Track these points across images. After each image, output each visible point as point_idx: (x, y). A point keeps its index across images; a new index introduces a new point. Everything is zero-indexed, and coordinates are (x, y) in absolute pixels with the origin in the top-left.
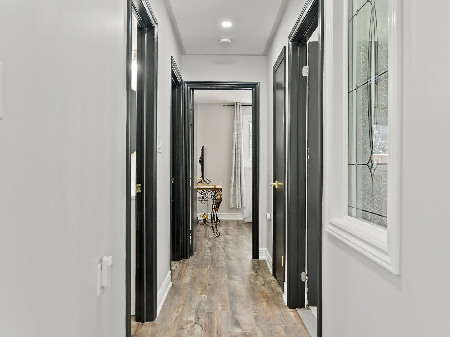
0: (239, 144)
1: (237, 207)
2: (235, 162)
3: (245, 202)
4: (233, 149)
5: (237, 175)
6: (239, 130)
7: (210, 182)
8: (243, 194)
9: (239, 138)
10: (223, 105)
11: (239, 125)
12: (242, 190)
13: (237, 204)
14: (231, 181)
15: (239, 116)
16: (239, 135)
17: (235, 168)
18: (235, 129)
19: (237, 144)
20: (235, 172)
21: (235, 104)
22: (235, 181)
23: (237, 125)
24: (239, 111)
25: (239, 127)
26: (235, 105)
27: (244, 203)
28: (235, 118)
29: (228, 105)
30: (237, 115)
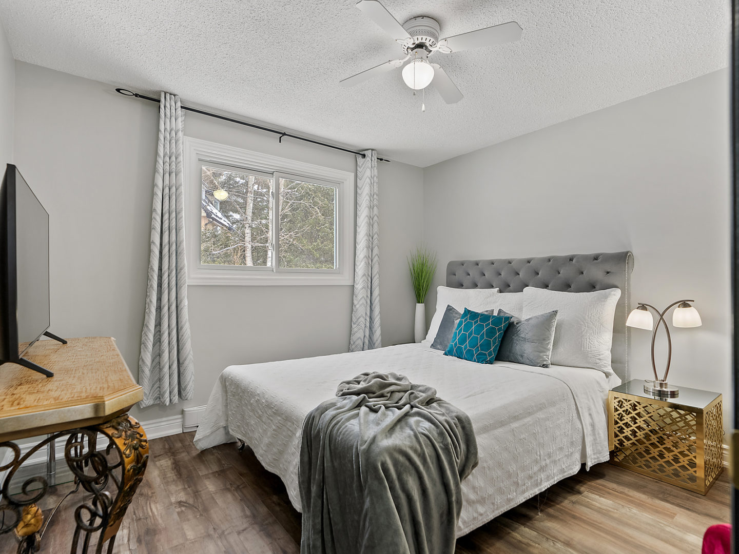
0: (174, 215)
1: (168, 404)
2: (160, 269)
3: (191, 384)
4: (150, 228)
5: (166, 308)
6: (174, 174)
7: (64, 342)
8: (187, 362)
9: (174, 197)
10: (118, 90)
11: (173, 158)
12: (181, 352)
13: (167, 394)
14: (143, 324)
15: (173, 133)
16: (174, 189)
17: (160, 285)
18: (161, 171)
19: (166, 217)
20: (159, 299)
21: (160, 96)
22: (158, 324)
23: (167, 159)
24: (173, 119)
25: (174, 167)
26: (159, 101)
27: (188, 388)
28: (162, 137)
29: (136, 95)
30: (169, 129)
